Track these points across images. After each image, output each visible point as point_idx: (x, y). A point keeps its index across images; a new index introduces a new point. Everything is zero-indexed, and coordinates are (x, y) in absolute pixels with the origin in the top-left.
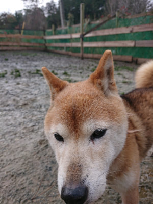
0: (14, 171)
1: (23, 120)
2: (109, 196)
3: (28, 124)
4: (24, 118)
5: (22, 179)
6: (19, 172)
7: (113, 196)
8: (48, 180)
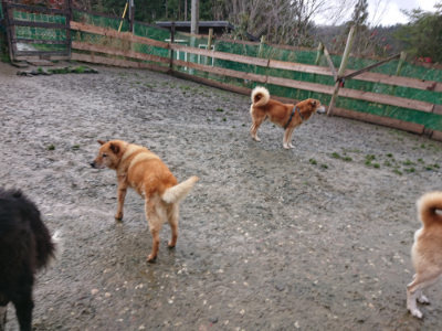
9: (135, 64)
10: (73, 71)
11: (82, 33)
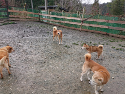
9: (29, 20)
10: (9, 24)
11: (12, 12)
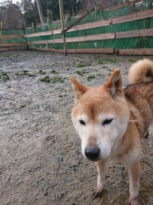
0: (30, 166)
1: (25, 121)
2: (115, 173)
3: (31, 124)
4: (26, 119)
5: (39, 173)
6: (35, 167)
7: (118, 173)
8: (62, 169)
